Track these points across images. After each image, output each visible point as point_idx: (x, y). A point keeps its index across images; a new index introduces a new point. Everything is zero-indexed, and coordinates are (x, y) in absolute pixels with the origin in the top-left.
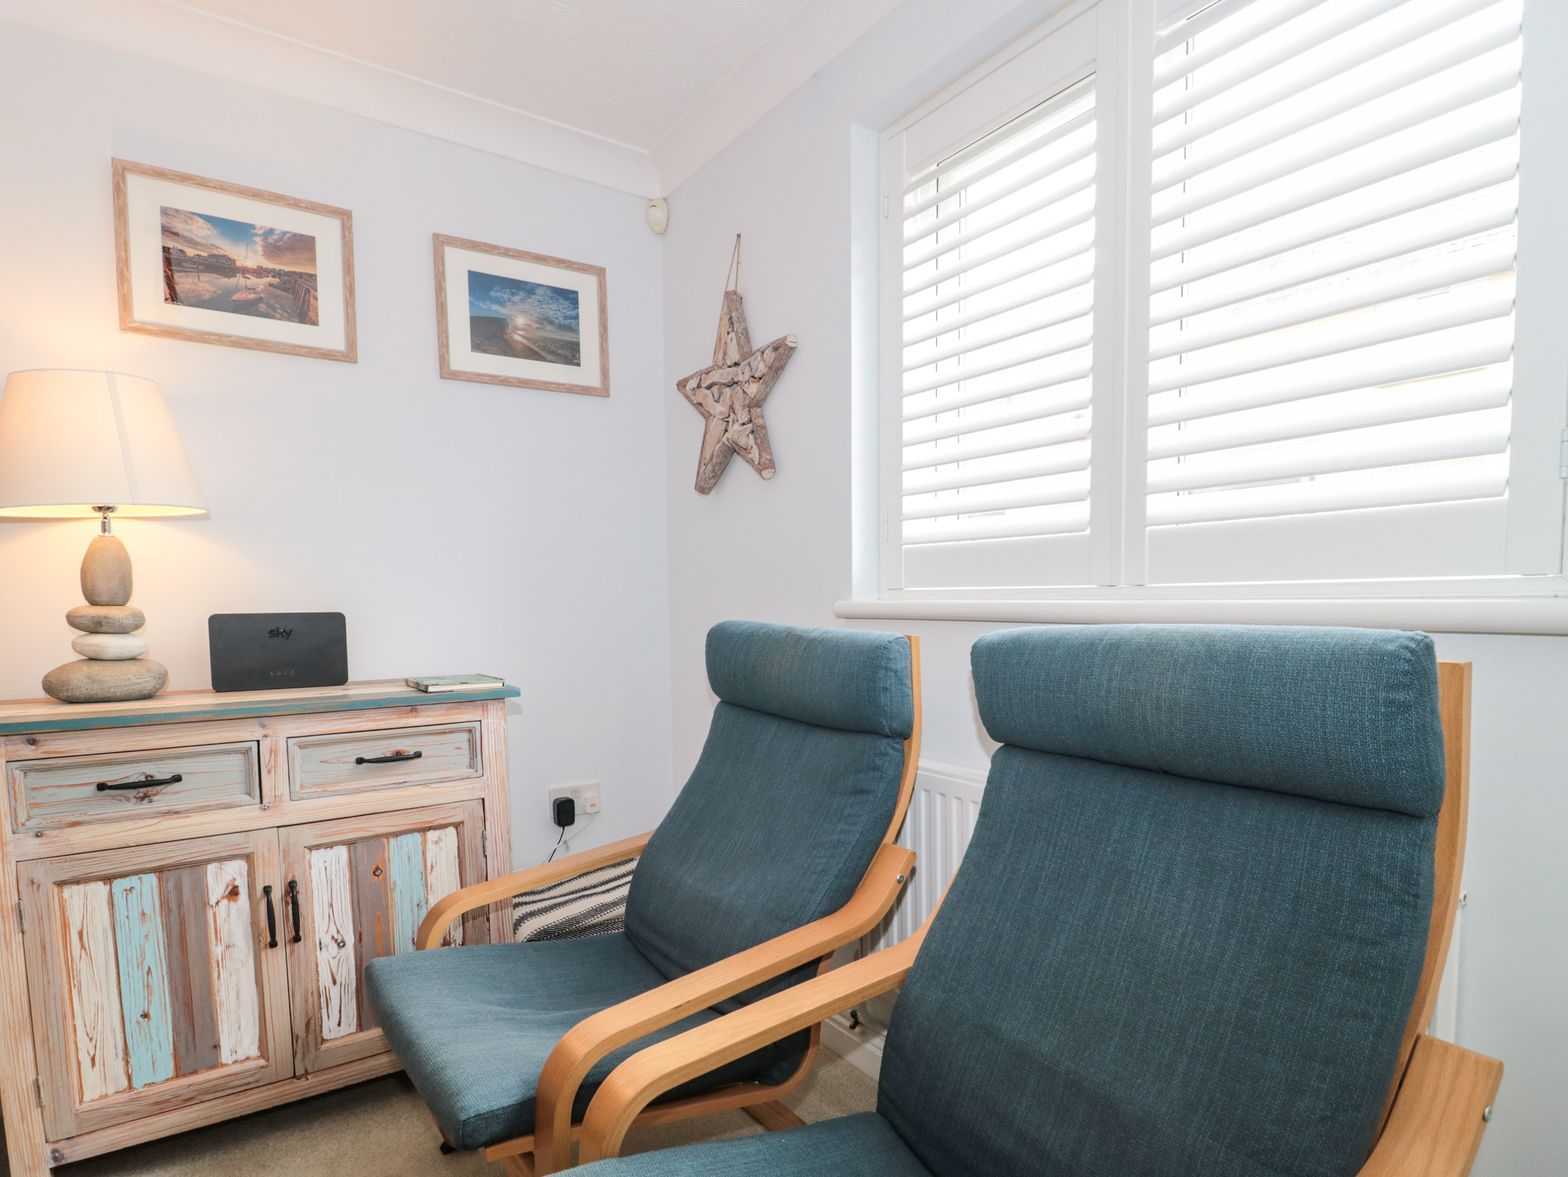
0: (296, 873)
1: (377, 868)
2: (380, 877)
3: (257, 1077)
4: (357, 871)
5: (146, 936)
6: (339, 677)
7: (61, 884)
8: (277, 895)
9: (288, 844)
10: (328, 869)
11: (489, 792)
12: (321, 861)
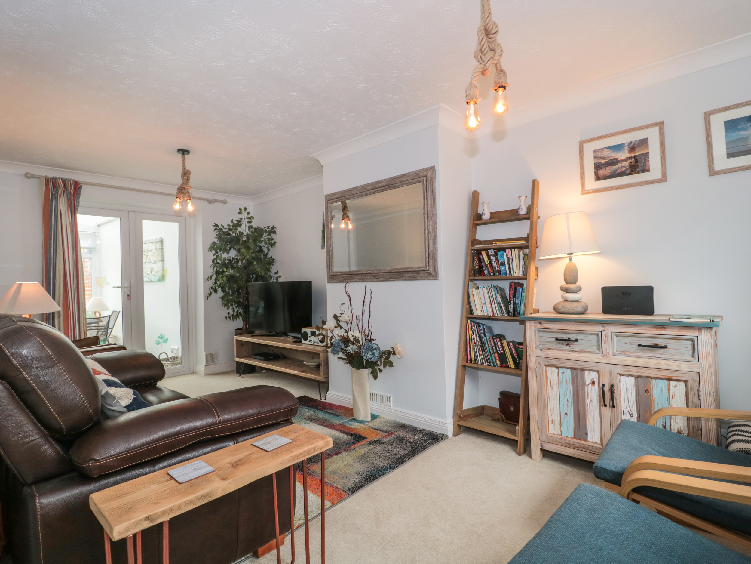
0: (614, 382)
1: (647, 390)
2: (648, 394)
3: (599, 451)
4: (638, 388)
5: (567, 389)
6: (650, 312)
7: (546, 366)
8: (607, 388)
9: (611, 371)
10: (627, 384)
11: (702, 370)
12: (624, 381)
